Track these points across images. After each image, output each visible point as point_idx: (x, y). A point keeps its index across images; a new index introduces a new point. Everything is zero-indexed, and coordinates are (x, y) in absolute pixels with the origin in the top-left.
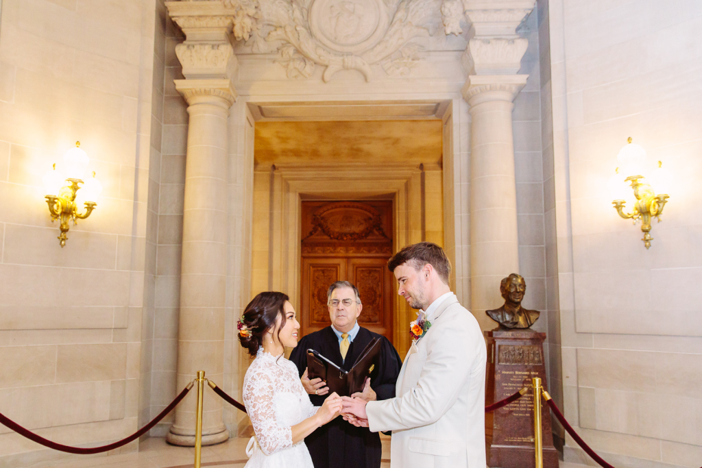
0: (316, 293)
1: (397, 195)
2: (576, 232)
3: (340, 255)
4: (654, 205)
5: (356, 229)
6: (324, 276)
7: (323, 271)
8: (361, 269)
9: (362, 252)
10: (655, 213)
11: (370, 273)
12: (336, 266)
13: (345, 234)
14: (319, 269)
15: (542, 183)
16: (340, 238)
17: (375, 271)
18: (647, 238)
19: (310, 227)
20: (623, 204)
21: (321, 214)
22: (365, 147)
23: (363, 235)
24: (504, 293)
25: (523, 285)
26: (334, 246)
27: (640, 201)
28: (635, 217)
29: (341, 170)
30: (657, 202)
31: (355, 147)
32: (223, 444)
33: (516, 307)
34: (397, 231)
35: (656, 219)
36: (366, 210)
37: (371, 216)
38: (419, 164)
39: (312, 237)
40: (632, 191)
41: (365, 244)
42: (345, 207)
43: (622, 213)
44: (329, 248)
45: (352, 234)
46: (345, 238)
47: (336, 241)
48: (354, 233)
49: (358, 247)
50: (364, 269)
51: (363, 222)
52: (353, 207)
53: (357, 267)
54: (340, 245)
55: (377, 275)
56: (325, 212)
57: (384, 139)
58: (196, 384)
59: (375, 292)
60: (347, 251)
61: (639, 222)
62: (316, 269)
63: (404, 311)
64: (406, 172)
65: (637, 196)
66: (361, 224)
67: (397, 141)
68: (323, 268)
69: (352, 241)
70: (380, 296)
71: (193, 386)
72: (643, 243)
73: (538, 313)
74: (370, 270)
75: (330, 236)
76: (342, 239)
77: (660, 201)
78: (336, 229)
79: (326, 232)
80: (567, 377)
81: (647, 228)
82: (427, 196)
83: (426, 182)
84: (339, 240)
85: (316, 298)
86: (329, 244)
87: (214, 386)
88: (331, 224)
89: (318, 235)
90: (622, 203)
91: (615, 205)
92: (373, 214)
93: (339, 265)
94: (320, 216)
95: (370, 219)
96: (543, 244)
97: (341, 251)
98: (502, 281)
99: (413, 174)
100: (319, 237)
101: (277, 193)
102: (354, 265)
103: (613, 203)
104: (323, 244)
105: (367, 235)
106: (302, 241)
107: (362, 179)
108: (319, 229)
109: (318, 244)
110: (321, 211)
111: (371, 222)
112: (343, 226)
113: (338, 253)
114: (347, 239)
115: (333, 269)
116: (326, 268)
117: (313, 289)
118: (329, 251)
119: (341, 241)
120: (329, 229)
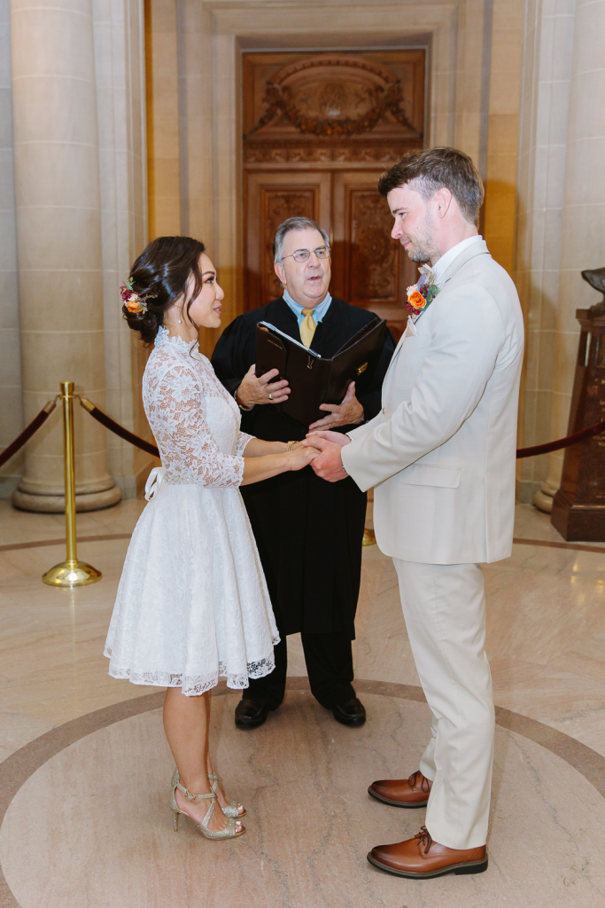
1: (435, 38)
3: (319, 165)
5: (356, 111)
6: (289, 208)
7: (288, 199)
8: (359, 194)
9: (364, 159)
11: (377, 202)
12: (313, 190)
13: (331, 123)
14: (280, 194)
16: (318, 131)
19: (261, 107)
21: (282, 80)
23: (366, 124)
26: (307, 145)
32: (112, 510)
34: (432, 115)
36: (372, 70)
37: (381, 82)
39: (265, 129)
41: (368, 143)
42: (329, 63)
44: (297, 151)
45: (339, 122)
46: (330, 132)
47: (312, 136)
48: (348, 120)
49: (356, 149)
50: (366, 194)
51: (366, 96)
52: (347, 64)
53: (350, 193)
54: (321, 144)
56: (289, 75)
58: (59, 403)
59: (386, 241)
60: (333, 157)
62: (273, 194)
66: (363, 100)
68: (286, 193)
69: (344, 137)
71: (54, 406)
75: (299, 126)
78: (312, 111)
79: (293, 117)
82: (496, 39)
83: (496, 8)
84: (320, 135)
86: (298, 144)
87: (92, 408)
88: (302, 101)
89: (276, 125)
92: (386, 80)
93: (318, 186)
94: (280, 83)
95: (379, 89)
97: (323, 158)
100: (278, 129)
101: (194, 37)
102: (346, 186)
104: (287, 145)
105: (373, 123)
106: (245, 137)
108: (279, 112)
109: (276, 144)
110: (282, 74)
111: (382, 96)
112: (325, 104)
113: (316, 160)
114: (333, 134)
115: (307, 194)
116: (292, 193)
117: (268, 234)
118: (298, 158)
119: (321, 137)
120: (298, 111)
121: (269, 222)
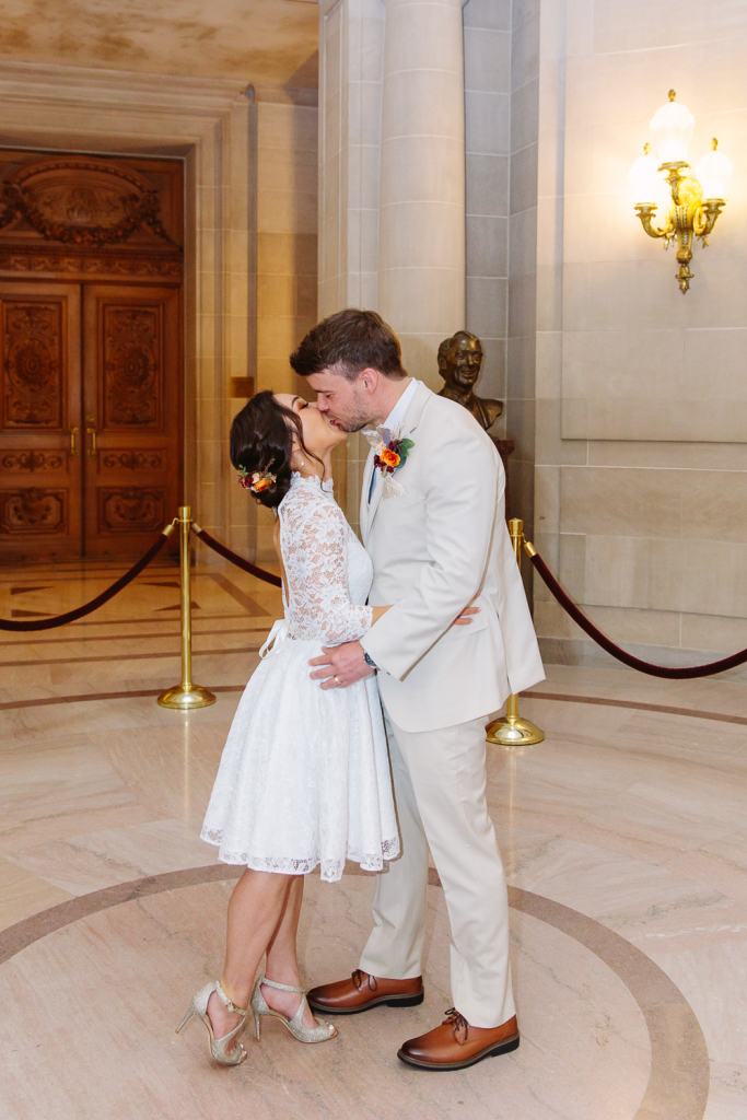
0: (12, 359)
1: (198, 150)
2: (569, 257)
3: (67, 276)
4: (700, 217)
5: (108, 220)
6: (31, 322)
7: (29, 312)
8: (115, 308)
9: (118, 271)
10: (702, 230)
11: (134, 317)
12: (59, 302)
13: (80, 230)
14: (20, 305)
15: (509, 155)
16: (66, 237)
17: (146, 312)
18: (685, 274)
20: (652, 212)
21: (23, 180)
22: (137, 38)
23: (120, 233)
24: (445, 368)
25: (479, 353)
26: (55, 255)
27: (678, 207)
28: (669, 235)
29: (73, 84)
30: (706, 212)
31: (114, 35)
33: (464, 394)
34: (198, 229)
35: (701, 242)
36: (124, 178)
37: (136, 191)
38: (246, 84)
40: (669, 188)
41: (123, 255)
42: (77, 167)
43: (650, 227)
44: (41, 259)
45: (94, 231)
46: (79, 240)
47: (57, 244)
48: (99, 229)
49: (109, 260)
50: (121, 309)
51: (119, 204)
52: (96, 169)
53: (104, 305)
54: (68, 253)
55: (148, 322)
56: (30, 175)
57: (181, 26)
59: (146, 360)
61: (674, 247)
62: (12, 306)
63: (212, 399)
64: (219, 102)
65: (676, 199)
66: (116, 208)
67: (210, 32)
68: (28, 305)
69: (95, 246)
70: (156, 368)
72: (677, 283)
73: (500, 404)
74: (135, 310)
75: (42, 231)
76: (72, 240)
77: (713, 210)
78: (57, 215)
79: (33, 221)
80: (542, 518)
81: (686, 257)
82: (261, 156)
83: (261, 126)
84: (65, 242)
85: (12, 371)
86: (42, 251)
88: (46, 204)
89: (15, 229)
90: (650, 209)
91: (639, 212)
92: (140, 188)
93: (66, 297)
94: (19, 184)
95: (134, 198)
96: (504, 275)
97: (71, 268)
98: (442, 345)
99: (232, 107)
102: (98, 299)
103: (636, 209)
104: (28, 252)
105: (127, 234)
107: (123, 108)
108: (19, 215)
109: (15, 250)
110: (23, 174)
111: (137, 205)
112: (73, 210)
113: (62, 271)
114: (82, 242)
115: (52, 307)
116: (35, 305)
117: (7, 350)
118: (41, 267)
119: (68, 245)
120: (42, 215)
121: (8, 336)
